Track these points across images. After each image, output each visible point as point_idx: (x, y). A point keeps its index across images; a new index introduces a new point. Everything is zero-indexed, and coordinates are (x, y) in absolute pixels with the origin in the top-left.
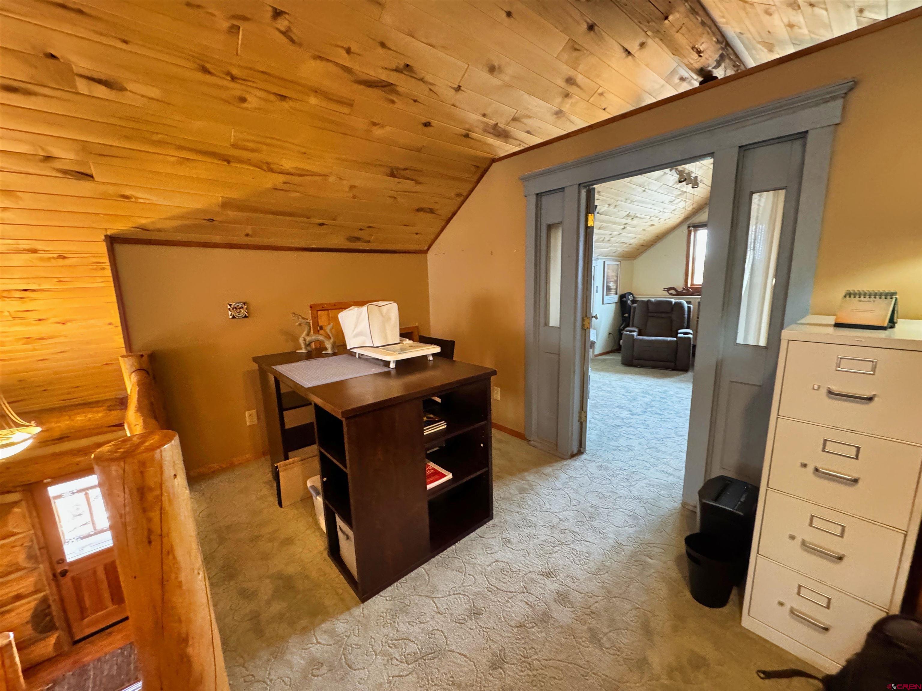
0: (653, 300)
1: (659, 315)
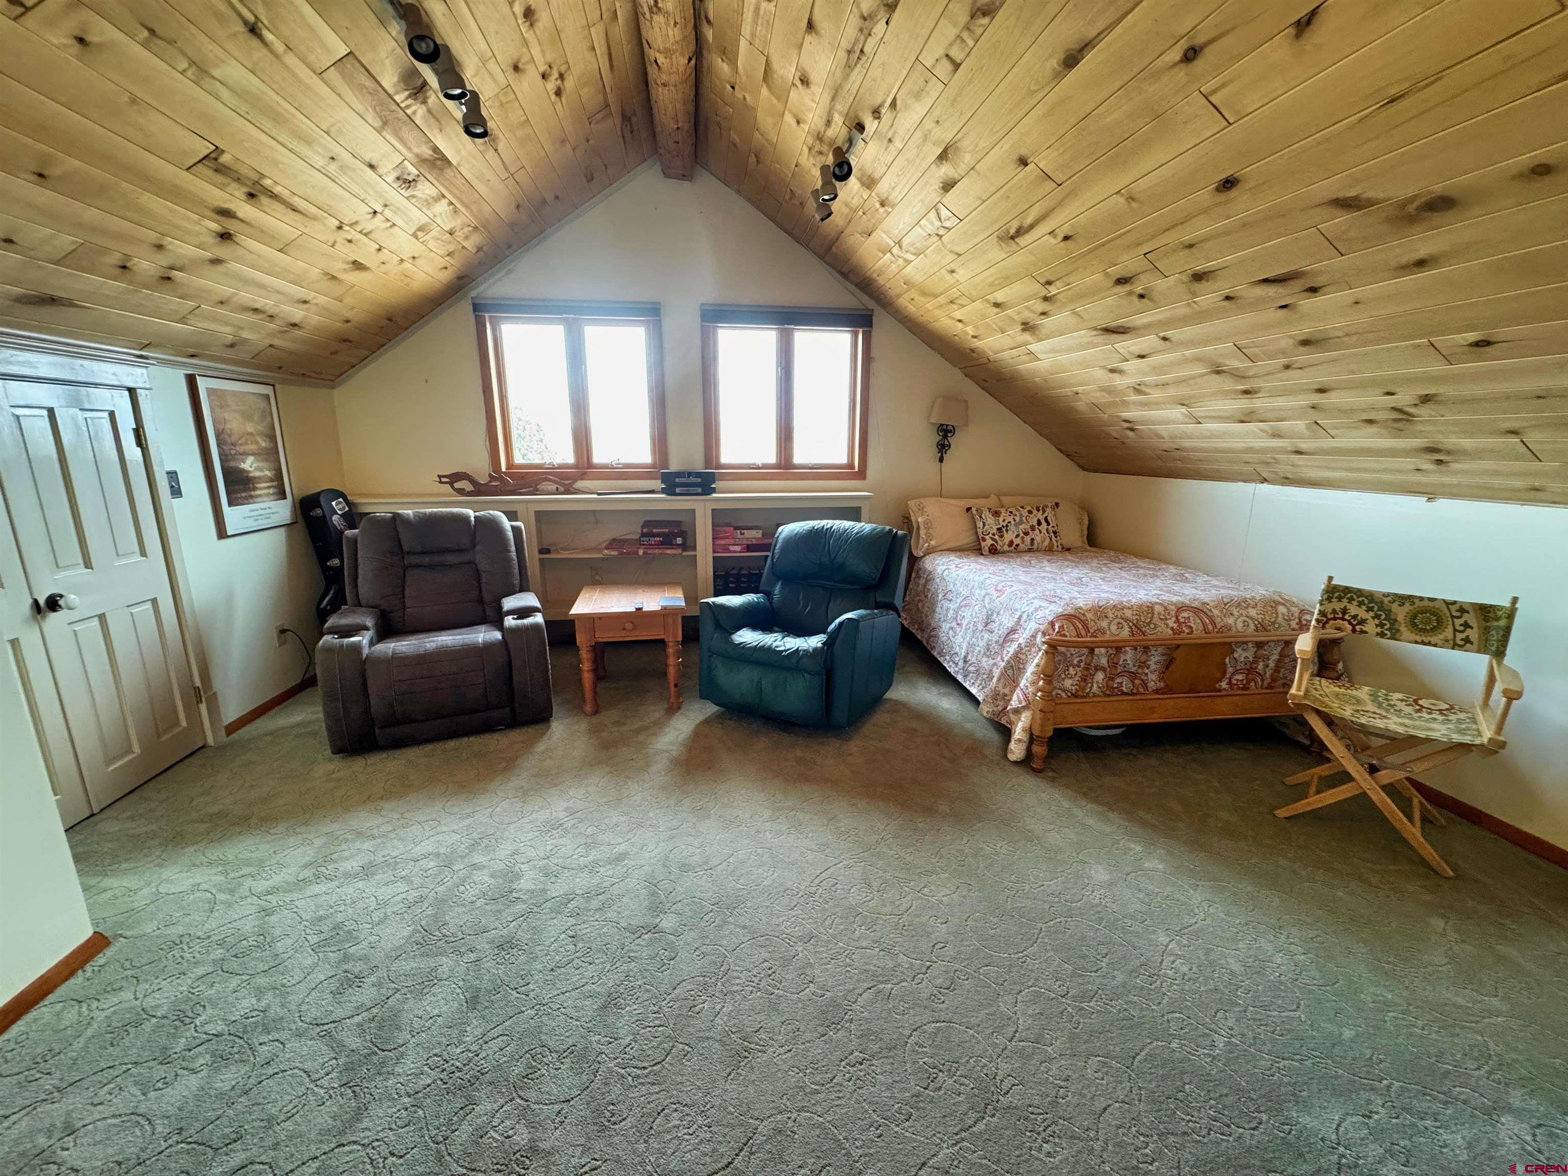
0: (409, 512)
1: (437, 559)
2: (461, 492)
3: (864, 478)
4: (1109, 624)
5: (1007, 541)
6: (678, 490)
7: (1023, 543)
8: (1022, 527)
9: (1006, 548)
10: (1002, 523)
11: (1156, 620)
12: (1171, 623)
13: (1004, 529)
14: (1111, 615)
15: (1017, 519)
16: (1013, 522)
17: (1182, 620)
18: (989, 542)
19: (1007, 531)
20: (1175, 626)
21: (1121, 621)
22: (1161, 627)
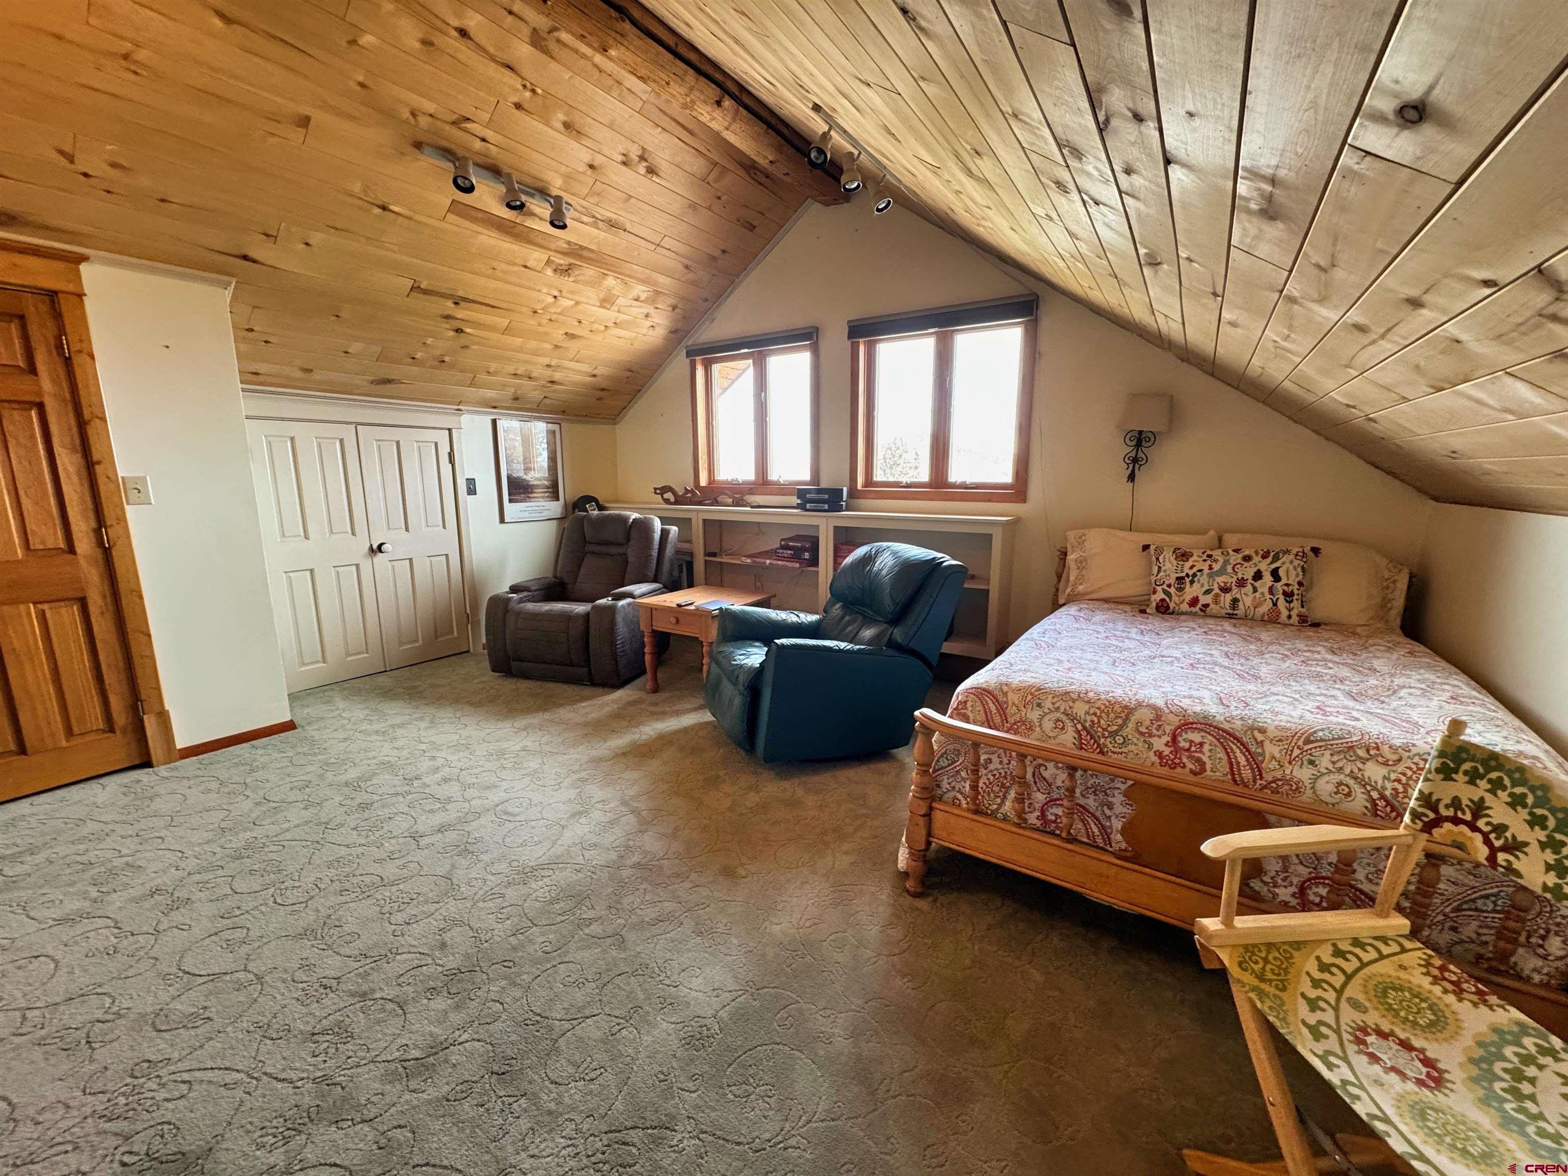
1: (604, 549)
2: (667, 501)
3: (1024, 501)
4: (1041, 719)
5: (1188, 597)
6: (808, 506)
7: (1216, 602)
8: (1220, 580)
9: (1185, 607)
10: (1186, 570)
11: (1129, 730)
12: (1159, 744)
13: (1187, 580)
14: (1048, 704)
15: (1216, 567)
16: (1206, 571)
17: (1183, 744)
18: (1160, 595)
19: (1192, 582)
20: (1167, 751)
21: (1064, 718)
22: (1137, 746)
